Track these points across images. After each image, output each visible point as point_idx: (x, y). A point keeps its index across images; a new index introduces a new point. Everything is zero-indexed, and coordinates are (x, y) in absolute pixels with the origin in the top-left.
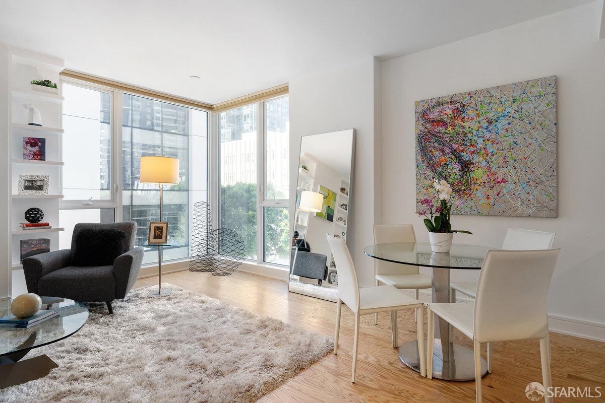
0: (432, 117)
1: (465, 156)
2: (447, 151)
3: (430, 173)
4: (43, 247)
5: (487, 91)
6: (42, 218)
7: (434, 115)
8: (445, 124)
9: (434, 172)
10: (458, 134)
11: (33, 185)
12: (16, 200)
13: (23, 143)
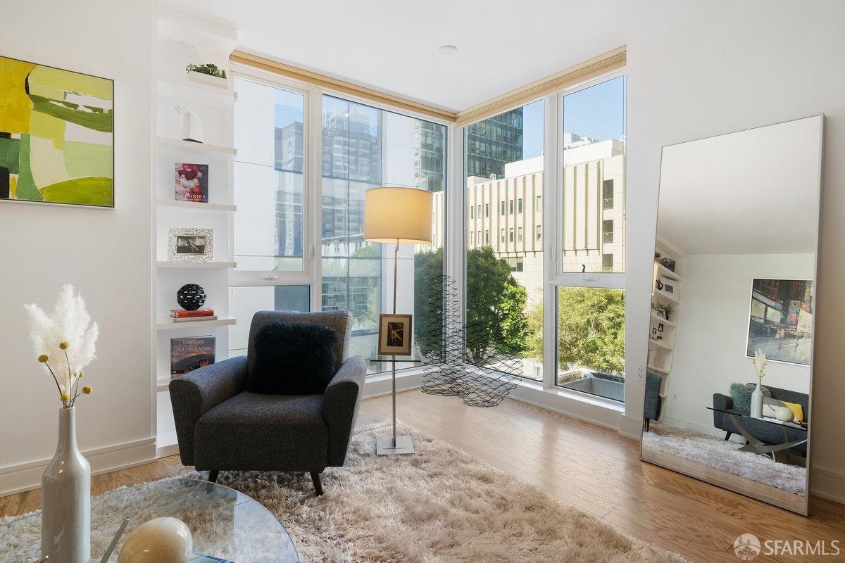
4: (204, 351)
6: (203, 302)
11: (190, 245)
12: (163, 270)
13: (174, 174)
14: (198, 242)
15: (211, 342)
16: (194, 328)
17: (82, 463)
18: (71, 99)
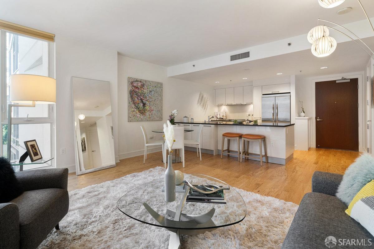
0: (135, 85)
1: (144, 101)
2: (139, 99)
3: (133, 106)
5: (149, 81)
7: (135, 84)
8: (139, 89)
9: (135, 106)
10: (142, 93)
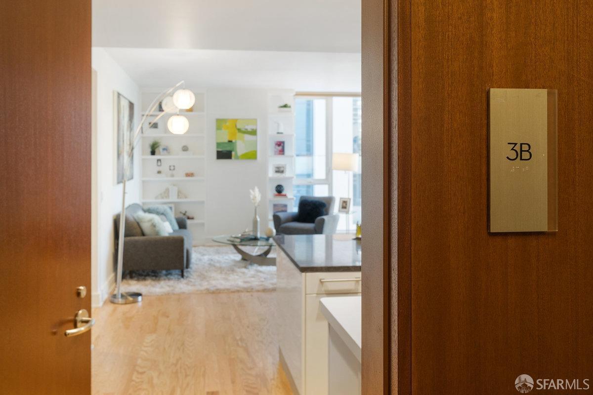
4: (283, 209)
6: (283, 191)
11: (279, 170)
12: (271, 179)
13: (274, 145)
14: (282, 169)
15: (285, 206)
16: (280, 200)
17: (258, 219)
18: (246, 127)
